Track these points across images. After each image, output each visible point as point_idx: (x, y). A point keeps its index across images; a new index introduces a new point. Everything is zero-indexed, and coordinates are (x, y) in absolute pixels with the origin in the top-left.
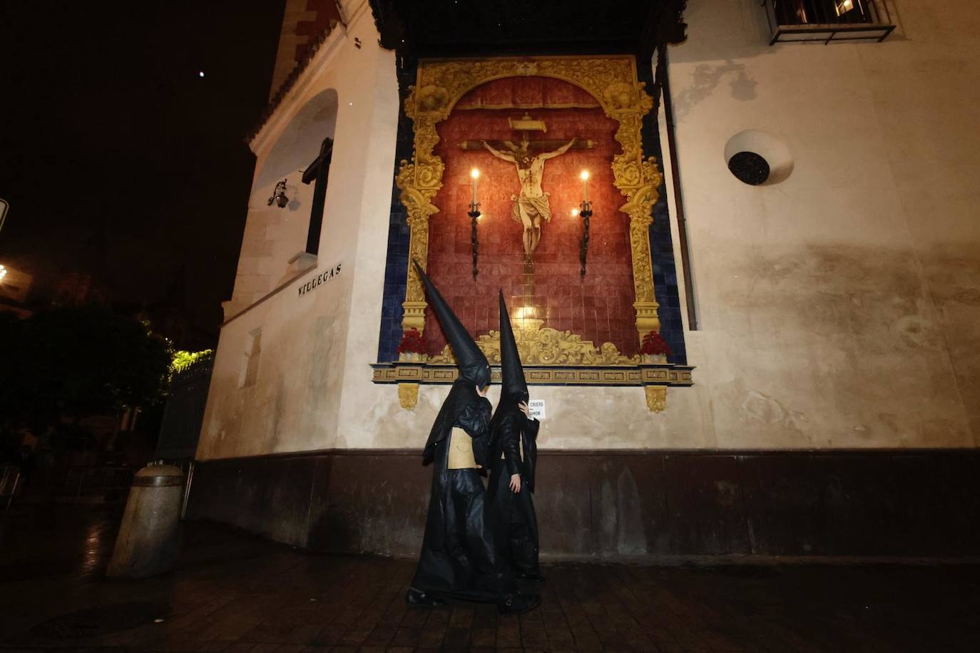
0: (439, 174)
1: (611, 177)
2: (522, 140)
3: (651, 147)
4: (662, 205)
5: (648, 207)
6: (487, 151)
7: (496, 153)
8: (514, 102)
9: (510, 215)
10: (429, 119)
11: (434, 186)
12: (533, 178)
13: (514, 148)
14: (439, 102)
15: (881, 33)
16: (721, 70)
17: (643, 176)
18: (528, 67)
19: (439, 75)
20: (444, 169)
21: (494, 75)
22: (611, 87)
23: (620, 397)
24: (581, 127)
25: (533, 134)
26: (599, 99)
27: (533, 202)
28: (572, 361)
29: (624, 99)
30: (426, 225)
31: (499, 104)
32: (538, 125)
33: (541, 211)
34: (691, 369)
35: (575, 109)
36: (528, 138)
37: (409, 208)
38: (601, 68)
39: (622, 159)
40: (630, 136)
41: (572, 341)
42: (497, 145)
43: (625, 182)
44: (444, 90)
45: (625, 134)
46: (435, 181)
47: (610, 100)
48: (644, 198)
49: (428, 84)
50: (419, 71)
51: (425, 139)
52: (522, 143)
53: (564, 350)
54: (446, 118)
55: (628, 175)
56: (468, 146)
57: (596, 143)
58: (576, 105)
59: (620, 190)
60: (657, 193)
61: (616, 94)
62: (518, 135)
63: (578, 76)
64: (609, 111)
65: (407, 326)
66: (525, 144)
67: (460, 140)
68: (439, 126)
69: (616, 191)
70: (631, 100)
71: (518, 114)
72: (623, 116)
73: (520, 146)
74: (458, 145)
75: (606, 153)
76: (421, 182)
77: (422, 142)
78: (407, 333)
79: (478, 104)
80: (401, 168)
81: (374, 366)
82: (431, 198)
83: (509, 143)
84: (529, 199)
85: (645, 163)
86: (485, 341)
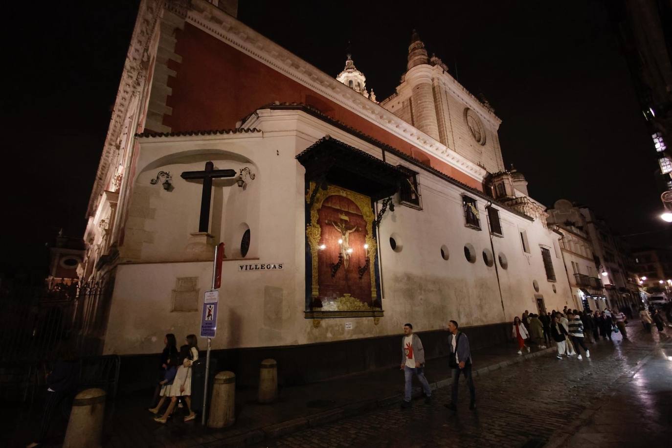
0: (320, 232)
4: (377, 255)
5: (374, 256)
6: (333, 226)
7: (336, 227)
8: (340, 207)
10: (315, 207)
11: (318, 237)
12: (346, 240)
13: (341, 226)
17: (373, 244)
18: (343, 193)
20: (321, 230)
21: (334, 193)
22: (365, 208)
23: (368, 321)
24: (358, 222)
26: (362, 212)
28: (358, 309)
29: (368, 214)
31: (336, 206)
32: (347, 218)
35: (356, 214)
36: (344, 223)
37: (311, 246)
38: (362, 200)
39: (368, 236)
41: (357, 302)
43: (369, 246)
44: (319, 195)
45: (368, 227)
46: (318, 235)
48: (373, 252)
53: (356, 305)
54: (320, 208)
60: (376, 251)
61: (366, 211)
63: (357, 201)
64: (364, 217)
65: (314, 295)
66: (344, 225)
68: (319, 211)
71: (341, 212)
72: (368, 220)
73: (342, 226)
75: (364, 233)
76: (314, 235)
77: (313, 217)
78: (314, 299)
79: (330, 205)
80: (307, 227)
81: (304, 312)
82: (318, 242)
83: (339, 224)
84: (345, 248)
85: (373, 239)
86: (336, 301)
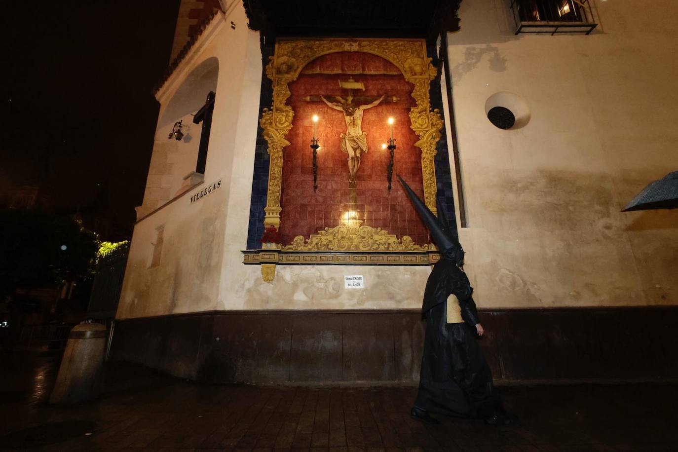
0: (290, 118)
1: (409, 122)
2: (348, 96)
3: (436, 103)
4: (443, 142)
5: (434, 143)
6: (324, 102)
7: (330, 104)
8: (343, 70)
9: (339, 147)
10: (284, 80)
11: (287, 127)
12: (355, 123)
13: (343, 101)
14: (290, 68)
15: (589, 28)
16: (483, 51)
17: (430, 122)
18: (352, 45)
19: (290, 49)
20: (294, 115)
21: (329, 50)
22: (409, 61)
23: (414, 274)
24: (388, 87)
25: (356, 92)
26: (401, 68)
27: (355, 139)
28: (382, 248)
29: (418, 69)
30: (281, 154)
31: (332, 71)
32: (359, 86)
33: (361, 145)
35: (384, 75)
36: (352, 94)
37: (269, 142)
38: (402, 48)
39: (417, 110)
40: (422, 94)
41: (382, 235)
43: (418, 126)
44: (294, 60)
45: (418, 93)
46: (287, 124)
47: (408, 69)
48: (431, 137)
49: (283, 56)
50: (277, 46)
51: (281, 94)
52: (348, 98)
53: (376, 241)
54: (295, 79)
55: (420, 121)
56: (310, 99)
57: (399, 99)
58: (385, 73)
59: (415, 132)
60: (439, 133)
61: (412, 65)
62: (345, 92)
63: (386, 53)
64: (407, 76)
65: (268, 224)
66: (350, 99)
67: (306, 95)
68: (291, 85)
69: (412, 132)
70: (423, 70)
71: (345, 77)
72: (417, 81)
73: (347, 100)
74: (304, 98)
75: (405, 106)
76: (278, 124)
77: (278, 96)
78: (268, 229)
79: (318, 70)
80: (264, 114)
81: (244, 252)
82: (285, 135)
83: (339, 98)
84: (352, 137)
85: (431, 113)
86: (322, 235)
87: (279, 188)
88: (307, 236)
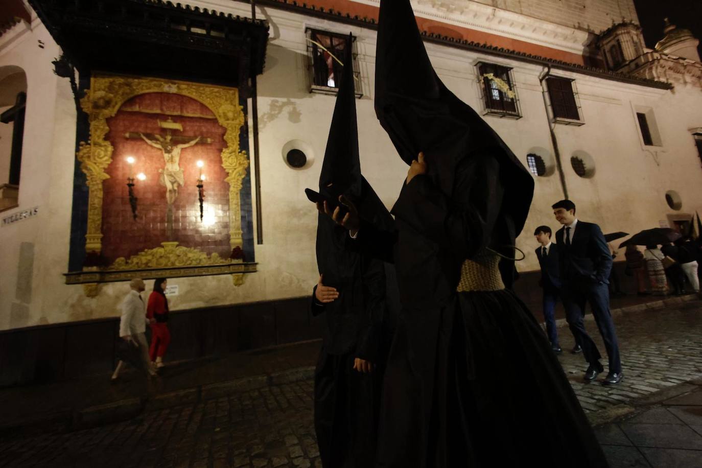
0: (109, 153)
1: (221, 162)
2: (166, 135)
3: (244, 145)
4: (247, 178)
5: (240, 179)
6: (143, 140)
7: (149, 142)
8: (162, 110)
10: (101, 114)
11: (106, 161)
12: (174, 160)
13: (161, 139)
14: (108, 103)
16: (284, 104)
17: (238, 162)
18: (171, 87)
19: (107, 84)
20: (113, 150)
21: (147, 89)
22: (223, 107)
23: (219, 280)
24: (204, 130)
25: (174, 132)
26: (216, 114)
27: (173, 174)
28: (194, 264)
29: (230, 115)
30: (100, 186)
31: (151, 110)
32: (177, 126)
33: (178, 179)
34: (256, 264)
35: (201, 118)
36: (170, 134)
37: (88, 174)
38: (217, 94)
39: (227, 151)
40: (233, 137)
41: (195, 253)
42: (150, 136)
43: (228, 164)
44: (112, 95)
45: (230, 136)
46: (106, 158)
47: (222, 115)
48: (238, 174)
49: (99, 90)
50: (92, 80)
51: (98, 129)
52: (167, 137)
53: (190, 258)
54: (113, 115)
55: (230, 160)
56: (130, 136)
57: (213, 140)
58: (202, 116)
59: (225, 169)
60: (245, 171)
61: (226, 111)
62: (164, 131)
63: (203, 97)
64: (221, 121)
65: (90, 249)
66: (169, 138)
67: (125, 132)
68: (109, 120)
69: (223, 169)
70: (234, 116)
71: (164, 117)
72: (229, 125)
73: (165, 139)
74: (123, 134)
75: (218, 146)
76: (96, 158)
77: (96, 130)
78: (89, 254)
79: (136, 108)
80: (81, 147)
81: (65, 275)
82: (104, 169)
83: (158, 136)
84: (171, 172)
85: (240, 154)
86: (143, 256)
87: (100, 217)
88: (128, 257)
